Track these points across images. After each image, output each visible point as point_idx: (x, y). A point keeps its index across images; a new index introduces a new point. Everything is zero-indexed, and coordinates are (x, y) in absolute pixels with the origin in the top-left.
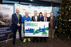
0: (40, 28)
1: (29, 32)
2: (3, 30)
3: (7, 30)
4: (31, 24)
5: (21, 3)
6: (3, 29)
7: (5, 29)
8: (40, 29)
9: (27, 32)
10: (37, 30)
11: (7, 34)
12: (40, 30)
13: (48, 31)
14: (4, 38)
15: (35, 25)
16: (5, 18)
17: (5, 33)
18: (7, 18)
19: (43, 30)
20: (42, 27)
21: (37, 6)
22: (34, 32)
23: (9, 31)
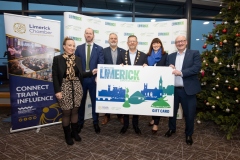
0: (146, 86)
1: (109, 98)
2: (28, 94)
3: (42, 93)
5: (84, 9)
6: (30, 91)
7: (35, 91)
8: (146, 90)
9: (104, 98)
10: (137, 93)
11: (39, 107)
12: (146, 94)
13: (172, 97)
14: (30, 118)
16: (34, 57)
17: (33, 104)
18: (42, 57)
19: (157, 94)
20: (153, 85)
21: (136, 19)
22: (127, 99)
23: (45, 99)
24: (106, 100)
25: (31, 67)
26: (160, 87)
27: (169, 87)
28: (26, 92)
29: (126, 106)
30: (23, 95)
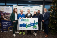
0: (31, 23)
2: (5, 24)
3: (8, 24)
4: (24, 20)
8: (31, 24)
10: (29, 25)
11: (8, 27)
13: (37, 25)
15: (27, 20)
17: (6, 26)
19: (34, 25)
22: (26, 26)
23: (9, 25)
24: (22, 27)
25: (6, 18)
26: (35, 23)
27: (36, 23)
28: (5, 23)
29: (26, 28)
30: (4, 24)
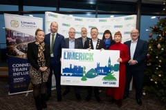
0: (98, 65)
1: (71, 74)
2: (21, 69)
4: (76, 56)
6: (22, 67)
7: (25, 67)
8: (99, 68)
9: (67, 74)
10: (92, 70)
11: (28, 78)
12: (98, 71)
15: (88, 56)
17: (24, 76)
19: (107, 71)
20: (104, 64)
22: (84, 75)
24: (69, 75)
26: (109, 65)
29: (84, 79)
